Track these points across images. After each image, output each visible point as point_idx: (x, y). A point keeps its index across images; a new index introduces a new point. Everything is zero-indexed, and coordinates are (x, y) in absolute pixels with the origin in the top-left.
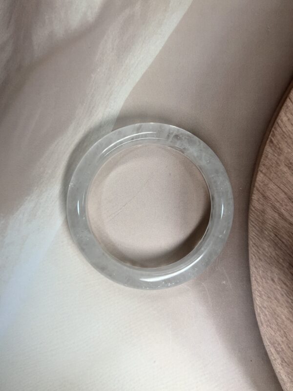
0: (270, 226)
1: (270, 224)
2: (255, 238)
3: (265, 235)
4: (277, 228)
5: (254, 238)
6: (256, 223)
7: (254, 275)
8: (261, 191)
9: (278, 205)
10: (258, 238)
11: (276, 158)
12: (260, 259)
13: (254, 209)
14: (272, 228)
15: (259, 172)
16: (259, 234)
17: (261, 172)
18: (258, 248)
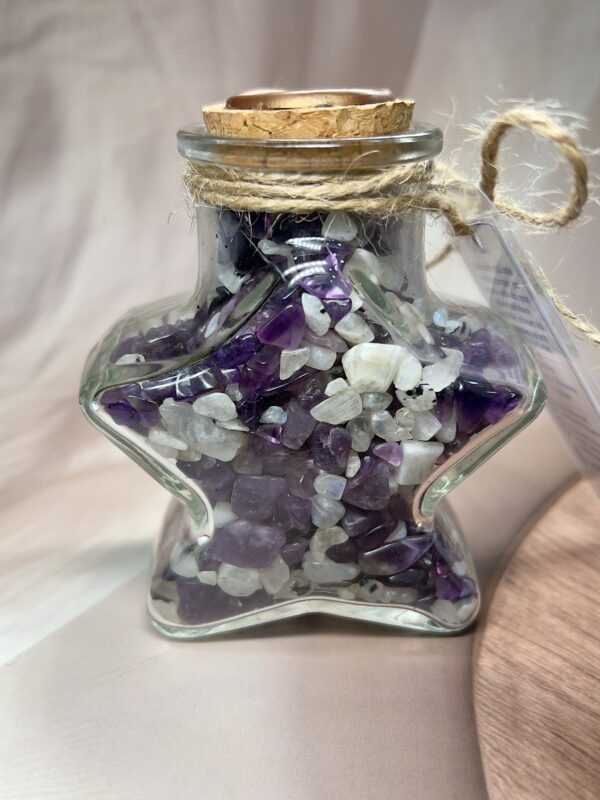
2: (498, 737)
3: (527, 734)
5: (493, 738)
10: (507, 739)
12: (520, 786)
13: (486, 683)
14: (544, 720)
16: (509, 731)
18: (512, 761)
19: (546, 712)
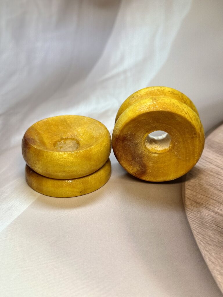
1: (208, 219)
2: (198, 228)
3: (207, 227)
4: (217, 221)
6: (195, 218)
7: (207, 257)
8: (192, 199)
10: (201, 229)
12: (208, 244)
15: (186, 189)
17: (188, 189)
18: (204, 236)
19: (212, 219)
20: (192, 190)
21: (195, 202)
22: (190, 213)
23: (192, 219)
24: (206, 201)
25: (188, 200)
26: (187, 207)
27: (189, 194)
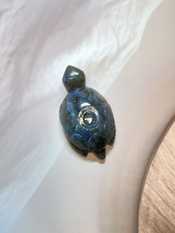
0: (152, 218)
1: (152, 217)
3: (149, 224)
4: (156, 220)
5: (142, 226)
6: (143, 215)
8: (147, 195)
9: (157, 204)
10: (144, 226)
11: (156, 176)
13: (142, 206)
15: (146, 183)
16: (145, 223)
17: (147, 183)
20: (149, 185)
21: (148, 198)
22: (142, 209)
23: (141, 216)
24: (155, 198)
25: (144, 195)
26: (142, 203)
27: (146, 189)
